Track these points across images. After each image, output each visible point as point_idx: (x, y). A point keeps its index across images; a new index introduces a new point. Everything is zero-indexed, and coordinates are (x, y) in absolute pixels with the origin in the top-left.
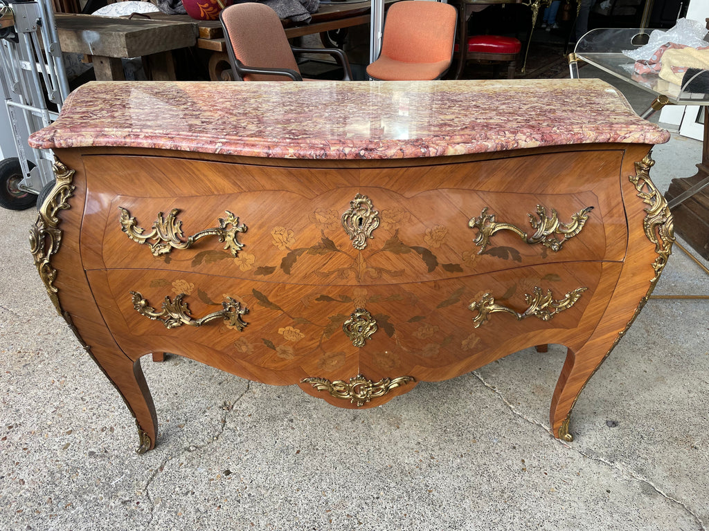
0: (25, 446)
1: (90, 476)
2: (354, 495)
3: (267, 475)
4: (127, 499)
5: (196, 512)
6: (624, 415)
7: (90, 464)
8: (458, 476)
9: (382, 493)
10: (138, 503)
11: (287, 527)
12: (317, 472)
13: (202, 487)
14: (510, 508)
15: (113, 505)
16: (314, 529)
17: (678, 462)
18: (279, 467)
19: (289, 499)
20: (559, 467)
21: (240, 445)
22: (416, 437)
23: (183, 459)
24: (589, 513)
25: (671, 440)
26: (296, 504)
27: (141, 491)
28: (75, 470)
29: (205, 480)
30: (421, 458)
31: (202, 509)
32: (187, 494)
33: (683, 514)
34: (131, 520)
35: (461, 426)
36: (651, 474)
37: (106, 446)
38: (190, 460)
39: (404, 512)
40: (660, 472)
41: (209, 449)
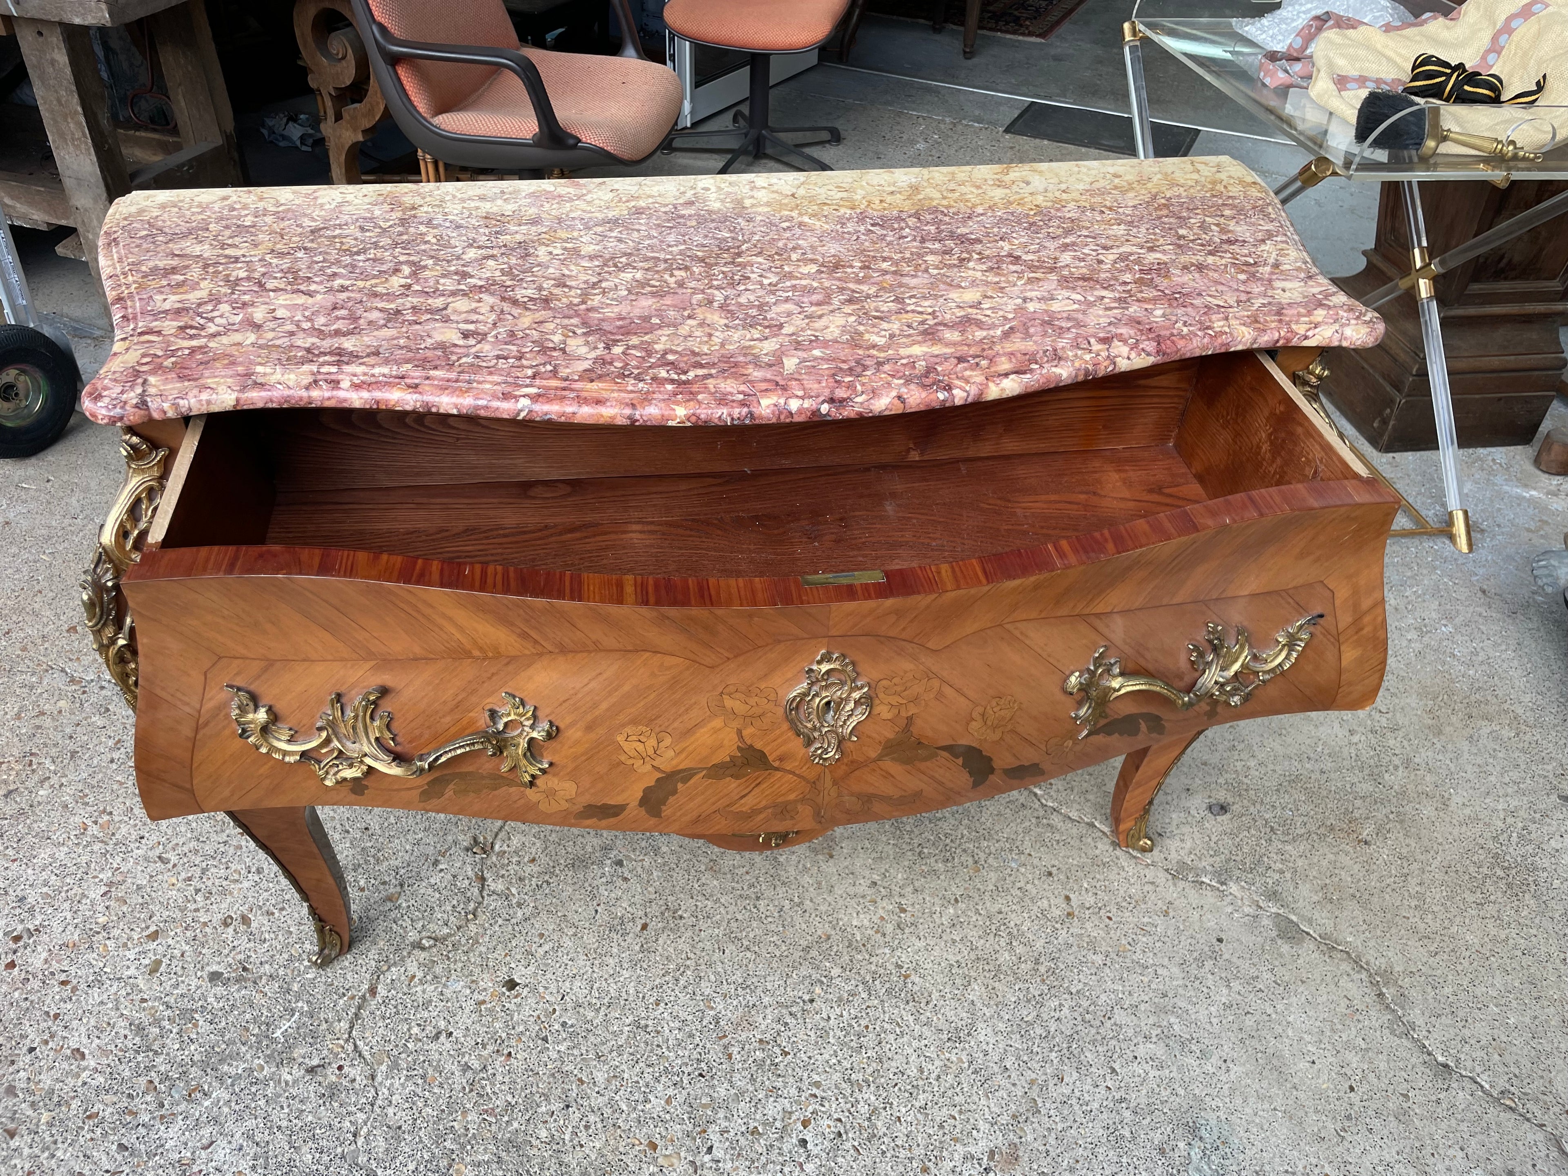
0: (63, 977)
1: (223, 1024)
2: (766, 1000)
3: (592, 982)
4: (315, 1062)
5: (464, 1071)
6: (1238, 789)
7: (218, 999)
8: (954, 941)
9: (818, 990)
10: (340, 1068)
11: (648, 1078)
12: (688, 962)
13: (465, 1019)
14: (1053, 991)
15: (289, 1078)
16: (701, 1075)
17: (1337, 871)
18: (611, 961)
19: (643, 1022)
21: (527, 925)
22: (867, 873)
23: (412, 967)
24: (1189, 985)
25: (1322, 830)
26: (658, 1032)
27: (341, 1042)
28: (187, 1015)
29: (469, 1006)
30: (881, 912)
31: (476, 1064)
32: (437, 1037)
33: (1349, 969)
34: (336, 1105)
35: (948, 841)
36: (1290, 899)
37: (241, 957)
38: (428, 966)
39: (863, 1023)
40: (1306, 893)
41: (463, 941)
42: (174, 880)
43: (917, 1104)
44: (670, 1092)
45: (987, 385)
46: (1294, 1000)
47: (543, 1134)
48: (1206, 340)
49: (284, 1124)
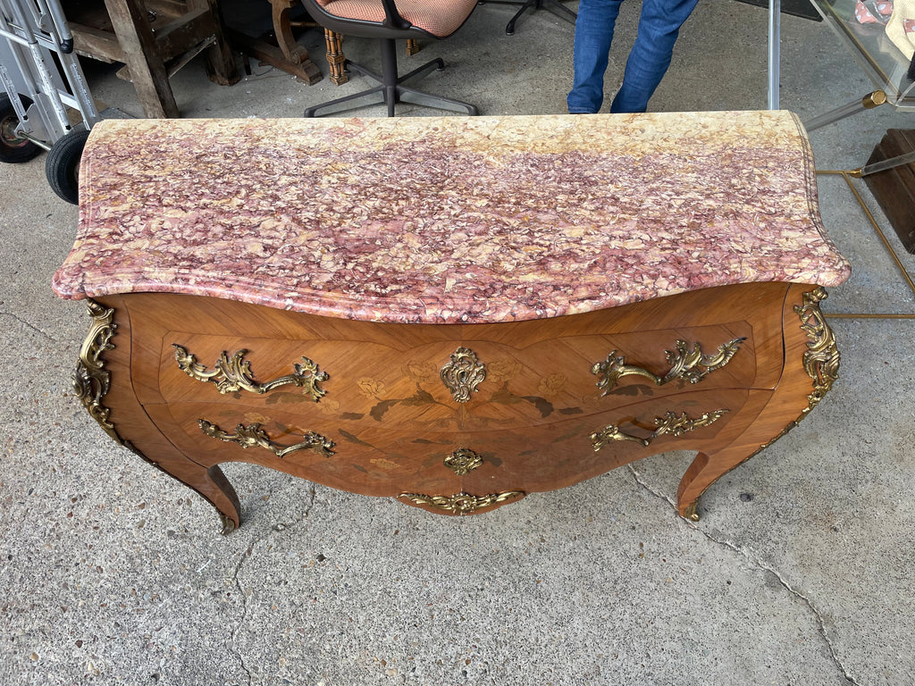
0: (95, 525)
1: (173, 561)
2: (457, 585)
3: (364, 562)
4: (216, 589)
5: (291, 605)
6: (762, 485)
7: (171, 547)
8: (569, 564)
9: (487, 584)
10: (229, 594)
11: (387, 623)
12: (417, 557)
13: (295, 575)
14: (622, 602)
15: (202, 596)
16: (415, 625)
17: (812, 547)
18: (376, 551)
19: (388, 590)
20: (681, 552)
21: (334, 523)
22: (526, 515)
23: (271, 541)
24: (704, 608)
25: (809, 519)
26: (396, 597)
27: (231, 580)
28: (155, 554)
29: (298, 567)
30: (530, 540)
31: (297, 602)
32: (279, 583)
33: (805, 611)
34: (224, 615)
35: (577, 500)
36: (779, 562)
37: (185, 523)
38: (278, 541)
39: (509, 607)
40: (789, 559)
41: (299, 529)
42: (155, 475)
43: (532, 660)
44: (397, 633)
45: (569, 307)
46: (766, 626)
47: (328, 647)
48: (722, 278)
49: (198, 622)
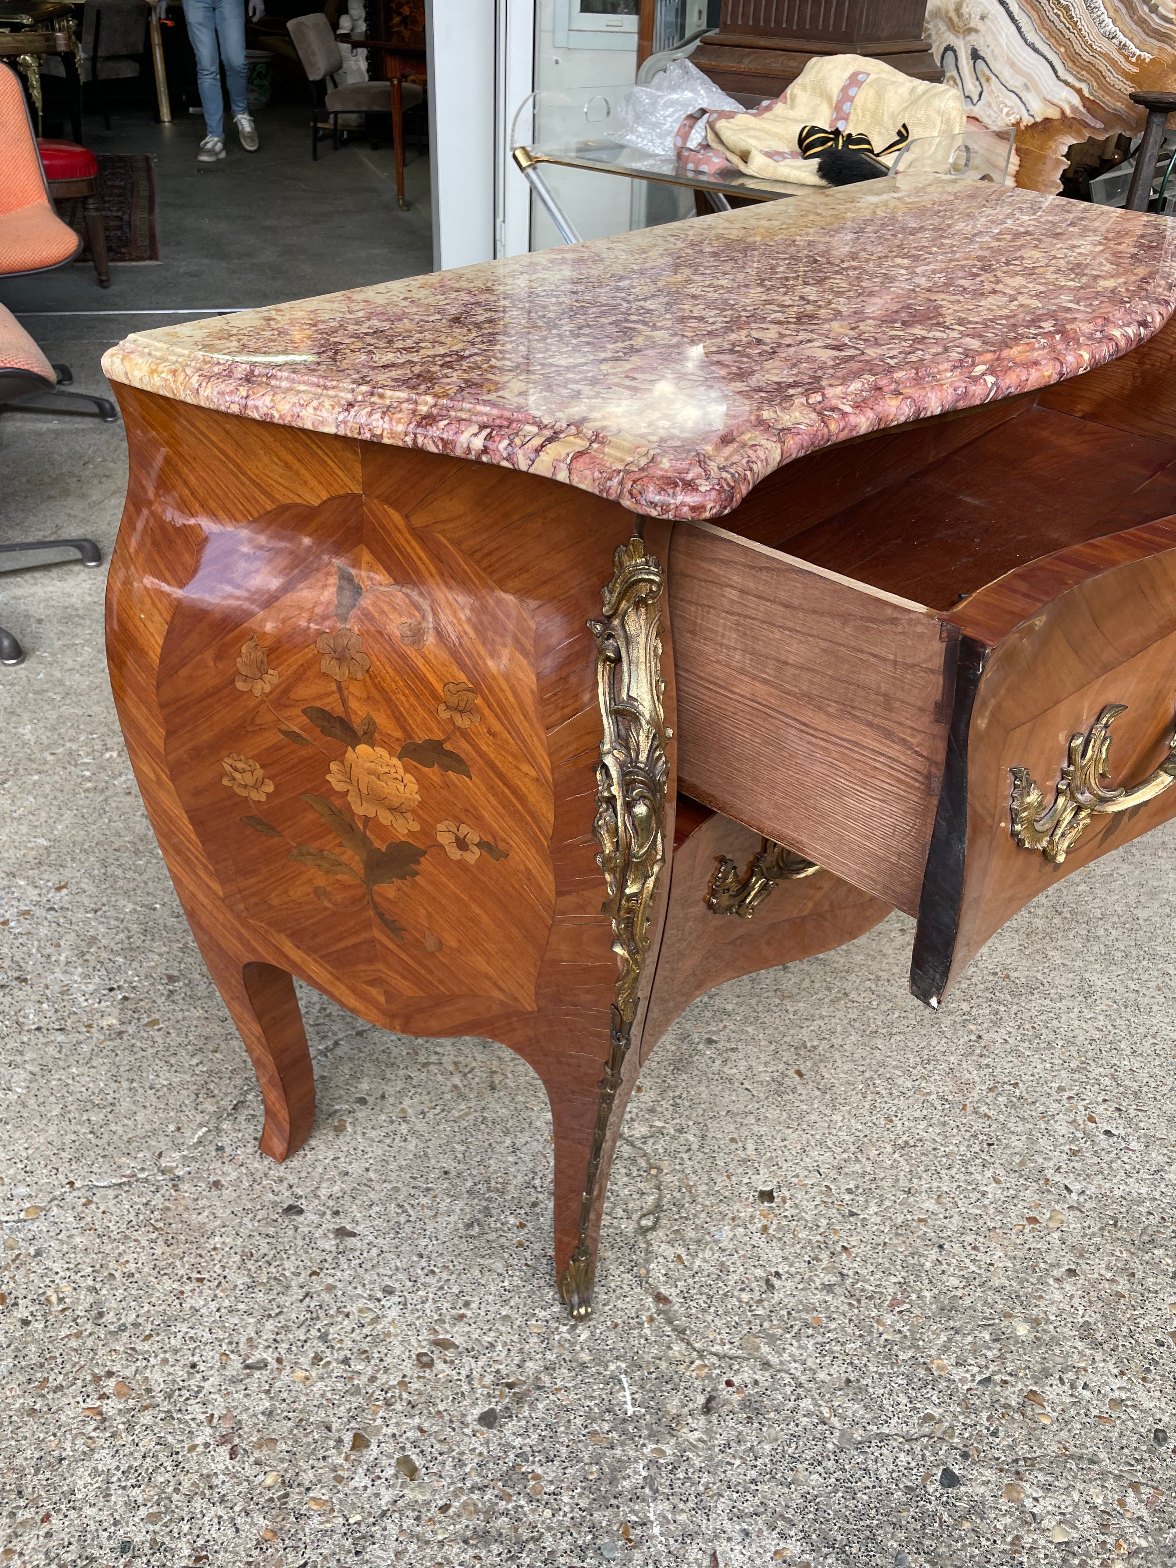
1: (564, 1450)
2: (953, 1059)
3: (822, 1143)
4: (701, 1399)
5: (831, 1291)
9: (973, 1027)
10: (729, 1383)
11: (961, 1177)
12: (867, 1075)
13: (771, 1253)
15: (697, 1434)
16: (990, 1145)
18: (813, 1117)
19: (900, 1142)
21: (708, 1141)
23: (666, 1250)
26: (920, 1140)
27: (698, 1362)
28: (515, 1477)
29: (759, 1240)
31: (832, 1278)
32: (770, 1286)
34: (772, 1415)
38: (677, 1237)
39: (1028, 1026)
41: (678, 1195)
42: (300, 1374)
43: (1128, 1053)
44: (989, 1173)
47: (954, 1281)
49: (753, 1474)
